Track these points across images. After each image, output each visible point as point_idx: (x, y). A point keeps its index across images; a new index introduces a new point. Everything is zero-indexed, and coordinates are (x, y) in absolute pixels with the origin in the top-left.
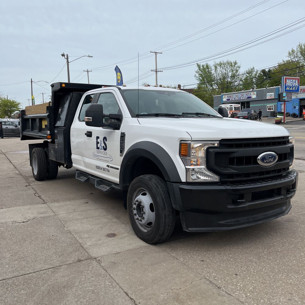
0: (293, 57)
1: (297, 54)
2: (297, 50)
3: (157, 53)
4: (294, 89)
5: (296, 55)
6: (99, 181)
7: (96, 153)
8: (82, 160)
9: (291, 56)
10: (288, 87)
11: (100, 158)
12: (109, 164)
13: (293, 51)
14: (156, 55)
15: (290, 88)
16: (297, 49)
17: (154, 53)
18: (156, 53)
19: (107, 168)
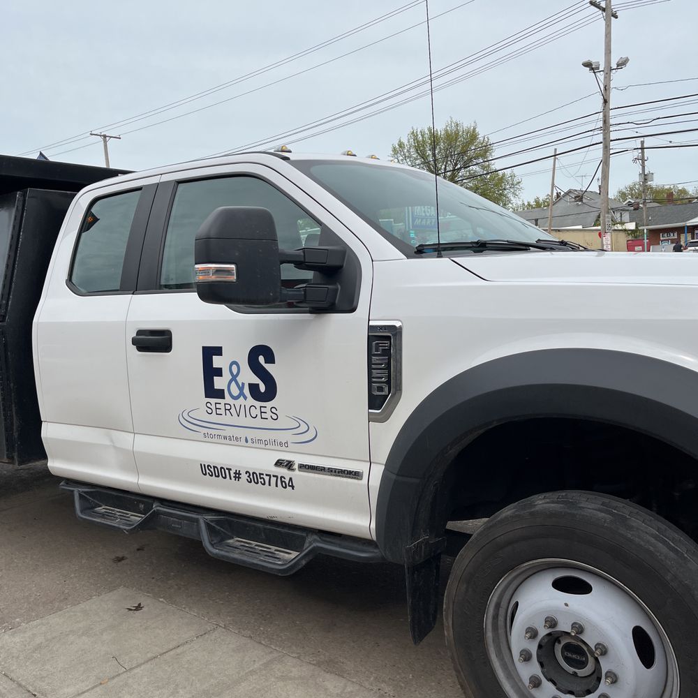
0: (401, 158)
1: (408, 151)
2: (409, 142)
3: (107, 138)
4: (428, 222)
5: (407, 154)
6: (218, 522)
7: (201, 414)
8: (108, 443)
9: (399, 155)
10: (419, 219)
11: (229, 431)
12: (287, 457)
13: (401, 145)
14: (105, 142)
15: (422, 221)
16: (409, 140)
17: (100, 136)
18: (105, 136)
19: (282, 471)
